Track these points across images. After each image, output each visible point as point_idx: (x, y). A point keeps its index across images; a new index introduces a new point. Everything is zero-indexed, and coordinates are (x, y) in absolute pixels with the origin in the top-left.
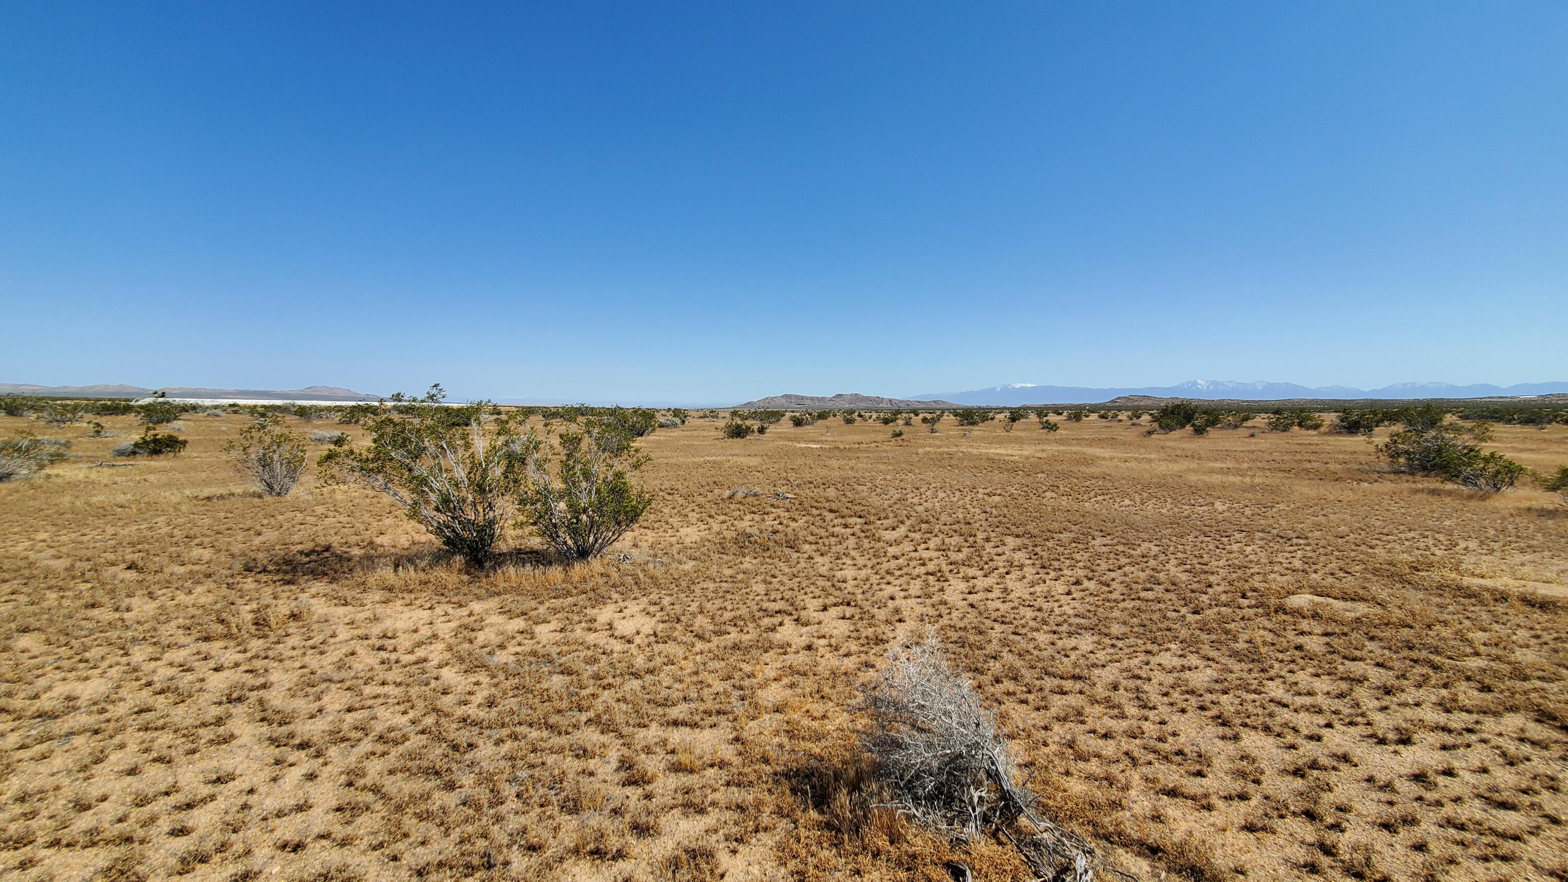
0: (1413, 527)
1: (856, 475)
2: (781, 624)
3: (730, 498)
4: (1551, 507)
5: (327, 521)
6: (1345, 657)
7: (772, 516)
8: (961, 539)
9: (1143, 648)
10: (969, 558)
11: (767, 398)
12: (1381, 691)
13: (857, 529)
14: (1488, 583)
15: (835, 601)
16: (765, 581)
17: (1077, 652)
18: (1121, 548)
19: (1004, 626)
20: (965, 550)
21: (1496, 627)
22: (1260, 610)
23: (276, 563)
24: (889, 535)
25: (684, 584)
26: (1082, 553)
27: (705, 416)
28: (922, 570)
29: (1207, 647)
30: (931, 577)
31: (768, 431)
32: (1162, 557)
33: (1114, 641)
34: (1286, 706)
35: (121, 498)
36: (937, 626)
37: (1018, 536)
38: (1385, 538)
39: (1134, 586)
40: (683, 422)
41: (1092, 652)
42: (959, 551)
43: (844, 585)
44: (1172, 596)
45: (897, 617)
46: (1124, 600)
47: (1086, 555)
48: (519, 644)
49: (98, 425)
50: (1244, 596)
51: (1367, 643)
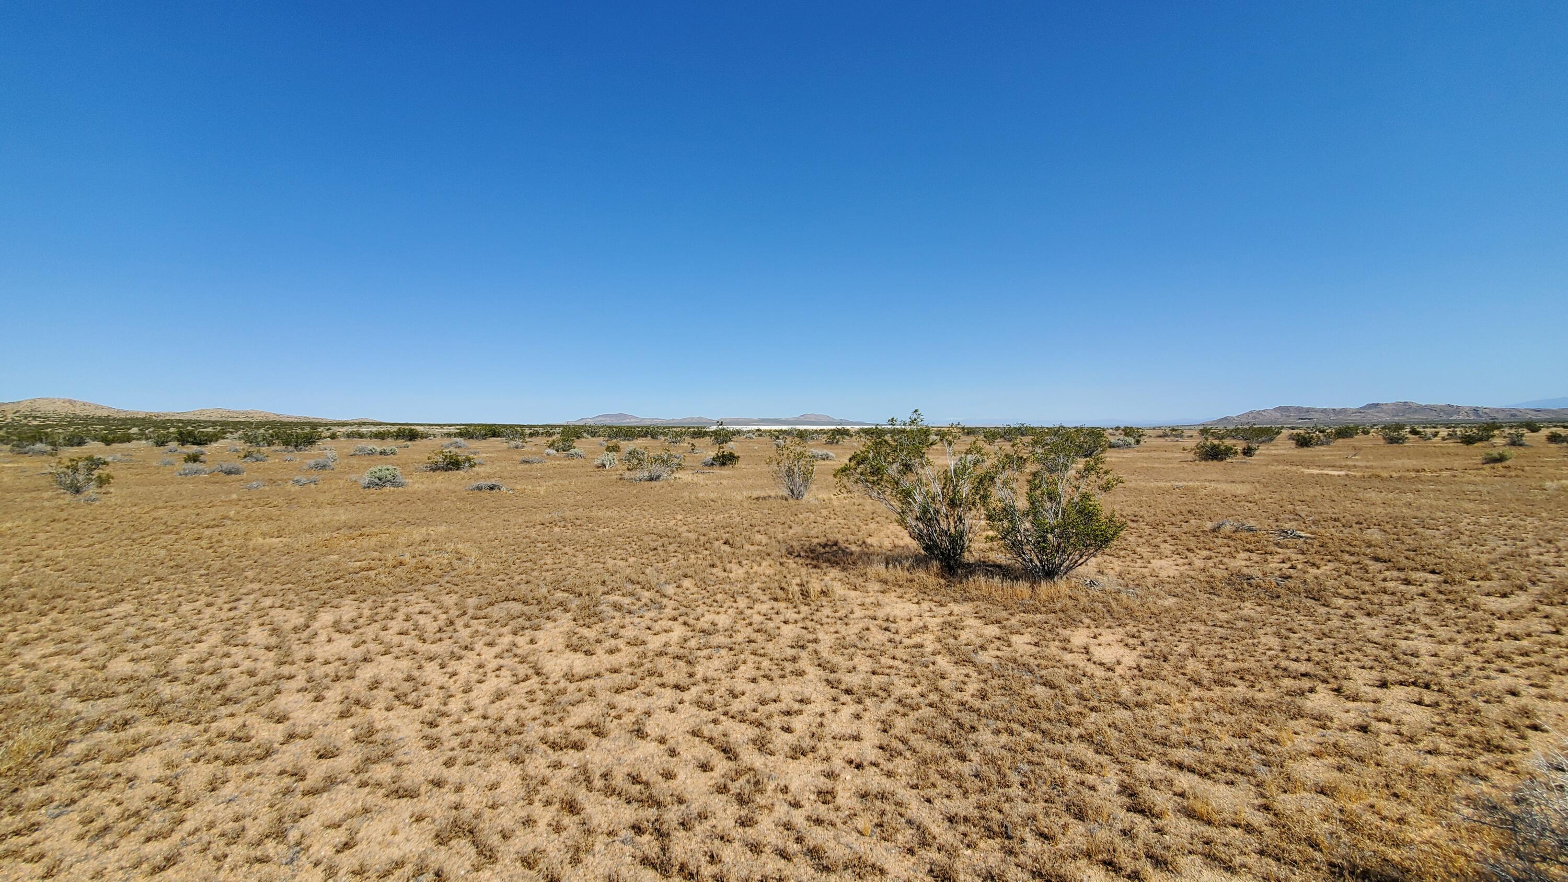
1: (1419, 514)
2: (1312, 690)
3: (1214, 530)
5: (832, 521)
7: (1277, 558)
11: (1251, 412)
13: (1428, 589)
15: (1401, 678)
16: (1278, 635)
23: (806, 552)
25: (1166, 621)
27: (1165, 435)
31: (1257, 452)
35: (712, 496)
40: (1138, 442)
45: (1527, 722)
48: (998, 649)
49: (693, 445)
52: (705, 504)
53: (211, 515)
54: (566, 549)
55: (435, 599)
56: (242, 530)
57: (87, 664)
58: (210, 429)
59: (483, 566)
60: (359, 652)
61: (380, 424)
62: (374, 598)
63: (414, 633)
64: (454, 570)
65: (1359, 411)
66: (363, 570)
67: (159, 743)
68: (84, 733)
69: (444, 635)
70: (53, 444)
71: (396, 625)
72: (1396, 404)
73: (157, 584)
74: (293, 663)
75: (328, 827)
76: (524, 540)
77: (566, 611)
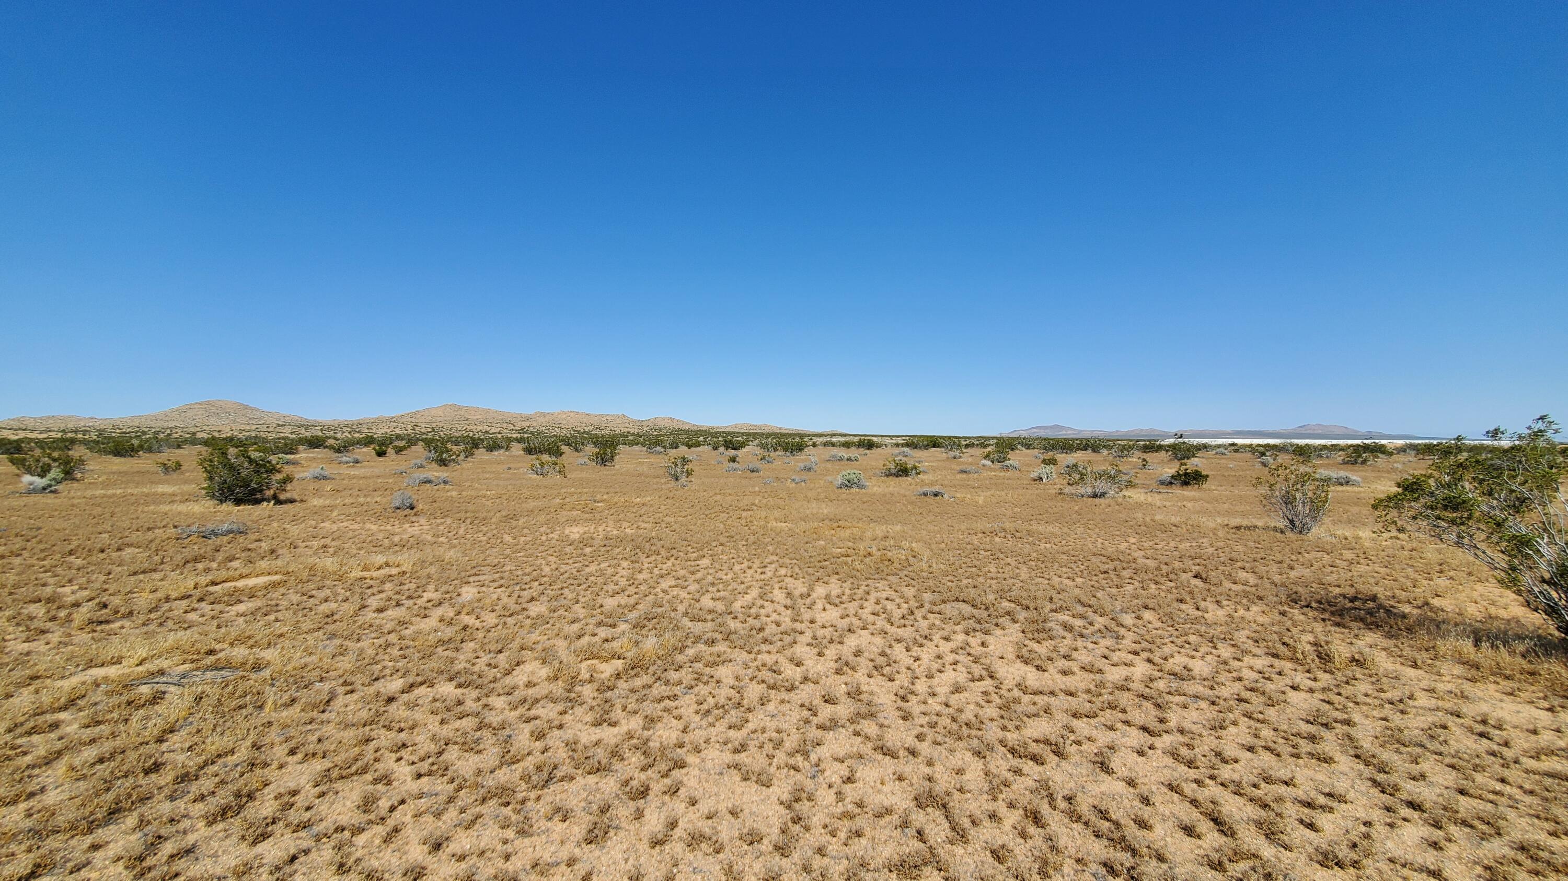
5: (1363, 568)
49: (1144, 460)
52: (1164, 528)
53: (746, 501)
54: (1009, 560)
55: (898, 588)
56: (763, 514)
57: (691, 596)
58: (740, 439)
59: (934, 565)
60: (845, 623)
61: (845, 435)
62: (851, 580)
63: (884, 616)
64: (910, 565)
66: (843, 556)
67: (730, 661)
68: (693, 643)
69: (907, 622)
70: (664, 447)
71: (870, 606)
73: (721, 548)
74: (802, 622)
75: (836, 759)
76: (968, 547)
77: (1014, 621)
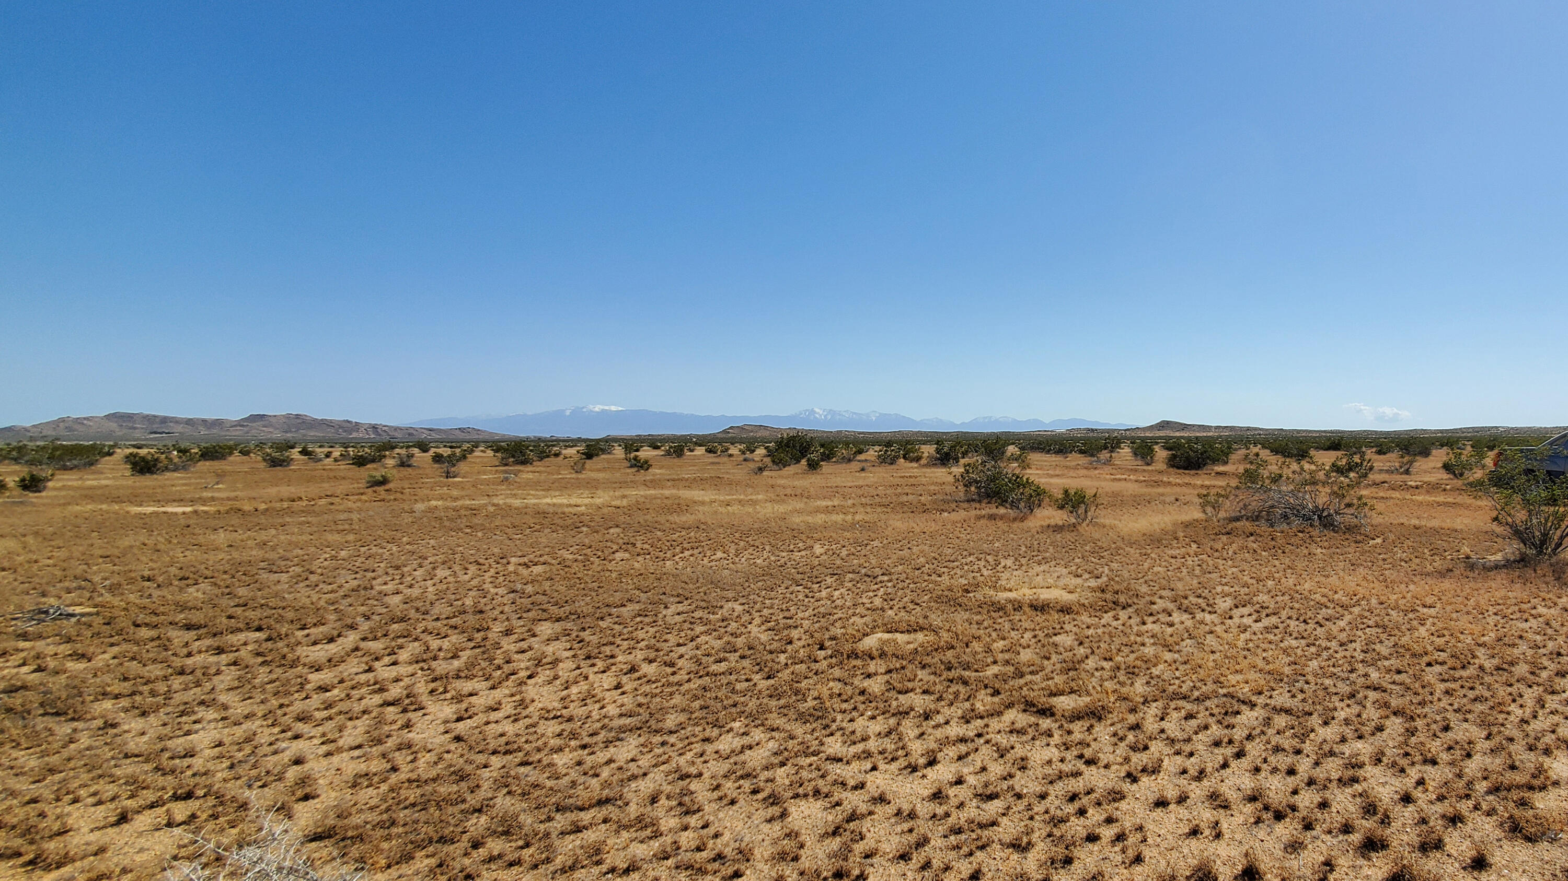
0: (972, 551)
1: (272, 555)
4: (1060, 523)
6: (900, 692)
7: (17, 658)
8: (463, 638)
9: (701, 736)
10: (471, 665)
12: (922, 718)
13: (244, 654)
14: (1012, 595)
17: (612, 765)
18: (698, 614)
19: (509, 757)
20: (465, 655)
21: (1013, 633)
22: (834, 660)
24: (319, 653)
26: (647, 628)
28: (377, 699)
29: (775, 715)
30: (391, 709)
32: (746, 618)
33: (665, 737)
34: (840, 760)
36: (384, 787)
37: (558, 620)
38: (952, 565)
39: (704, 660)
41: (633, 760)
42: (455, 657)
43: (187, 762)
44: (746, 663)
45: (299, 793)
46: (689, 680)
47: (652, 630)
50: (822, 648)
51: (919, 672)
65: (240, 424)
72: (288, 416)
